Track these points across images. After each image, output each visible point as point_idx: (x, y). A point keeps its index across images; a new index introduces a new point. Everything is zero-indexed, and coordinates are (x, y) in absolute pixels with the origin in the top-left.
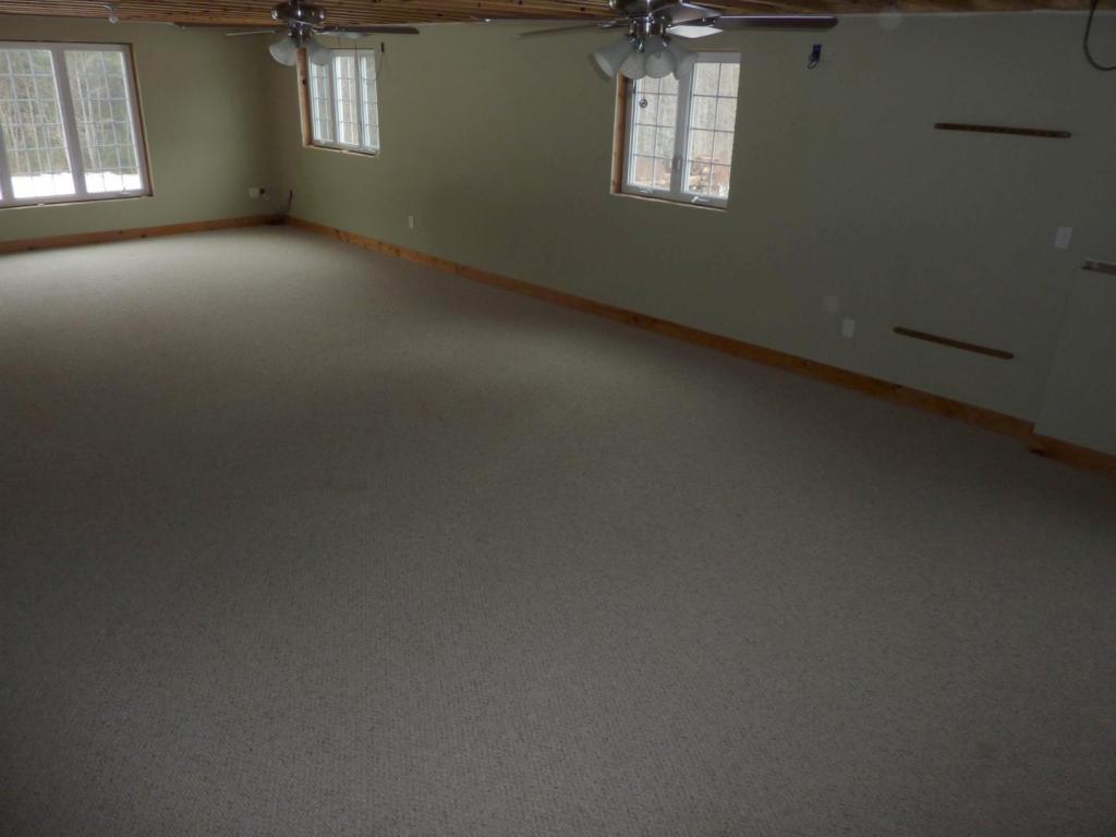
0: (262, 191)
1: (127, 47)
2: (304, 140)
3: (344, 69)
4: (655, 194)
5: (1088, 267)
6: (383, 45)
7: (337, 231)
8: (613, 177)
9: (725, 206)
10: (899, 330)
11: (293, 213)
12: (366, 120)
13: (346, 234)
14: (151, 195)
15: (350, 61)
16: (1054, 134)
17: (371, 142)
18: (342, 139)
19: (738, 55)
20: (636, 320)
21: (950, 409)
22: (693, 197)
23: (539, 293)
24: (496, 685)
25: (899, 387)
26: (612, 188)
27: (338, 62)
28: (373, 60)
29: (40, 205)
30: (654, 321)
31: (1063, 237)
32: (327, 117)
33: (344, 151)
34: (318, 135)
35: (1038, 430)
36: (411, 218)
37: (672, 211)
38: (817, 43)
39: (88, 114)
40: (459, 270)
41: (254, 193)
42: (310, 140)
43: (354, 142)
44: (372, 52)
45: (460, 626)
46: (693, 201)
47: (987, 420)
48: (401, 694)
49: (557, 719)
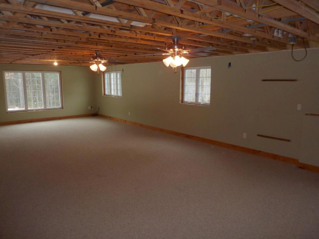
0: (92, 107)
1: (60, 72)
2: (103, 94)
3: (113, 77)
4: (191, 103)
5: (307, 114)
6: (123, 70)
7: (110, 117)
8: (180, 99)
9: (209, 105)
10: (258, 135)
11: (100, 113)
12: (119, 88)
13: (113, 118)
14: (63, 108)
15: (115, 74)
16: (292, 80)
17: (120, 94)
18: (113, 94)
19: (210, 67)
20: (188, 136)
21: (275, 157)
22: (201, 103)
23: (162, 130)
24: (135, 224)
25: (260, 151)
26: (180, 102)
27: (112, 75)
28: (120, 74)
29: (34, 111)
30: (193, 136)
31: (299, 107)
32: (109, 88)
33: (113, 97)
34: (106, 93)
35: (300, 161)
36: (129, 113)
37: (196, 107)
38: (230, 62)
39: (51, 92)
40: (141, 125)
41: (89, 108)
42: (105, 94)
43: (116, 94)
44: (120, 71)
45: (127, 209)
46: (201, 104)
47: (286, 160)
48: (108, 226)
49: (150, 233)
